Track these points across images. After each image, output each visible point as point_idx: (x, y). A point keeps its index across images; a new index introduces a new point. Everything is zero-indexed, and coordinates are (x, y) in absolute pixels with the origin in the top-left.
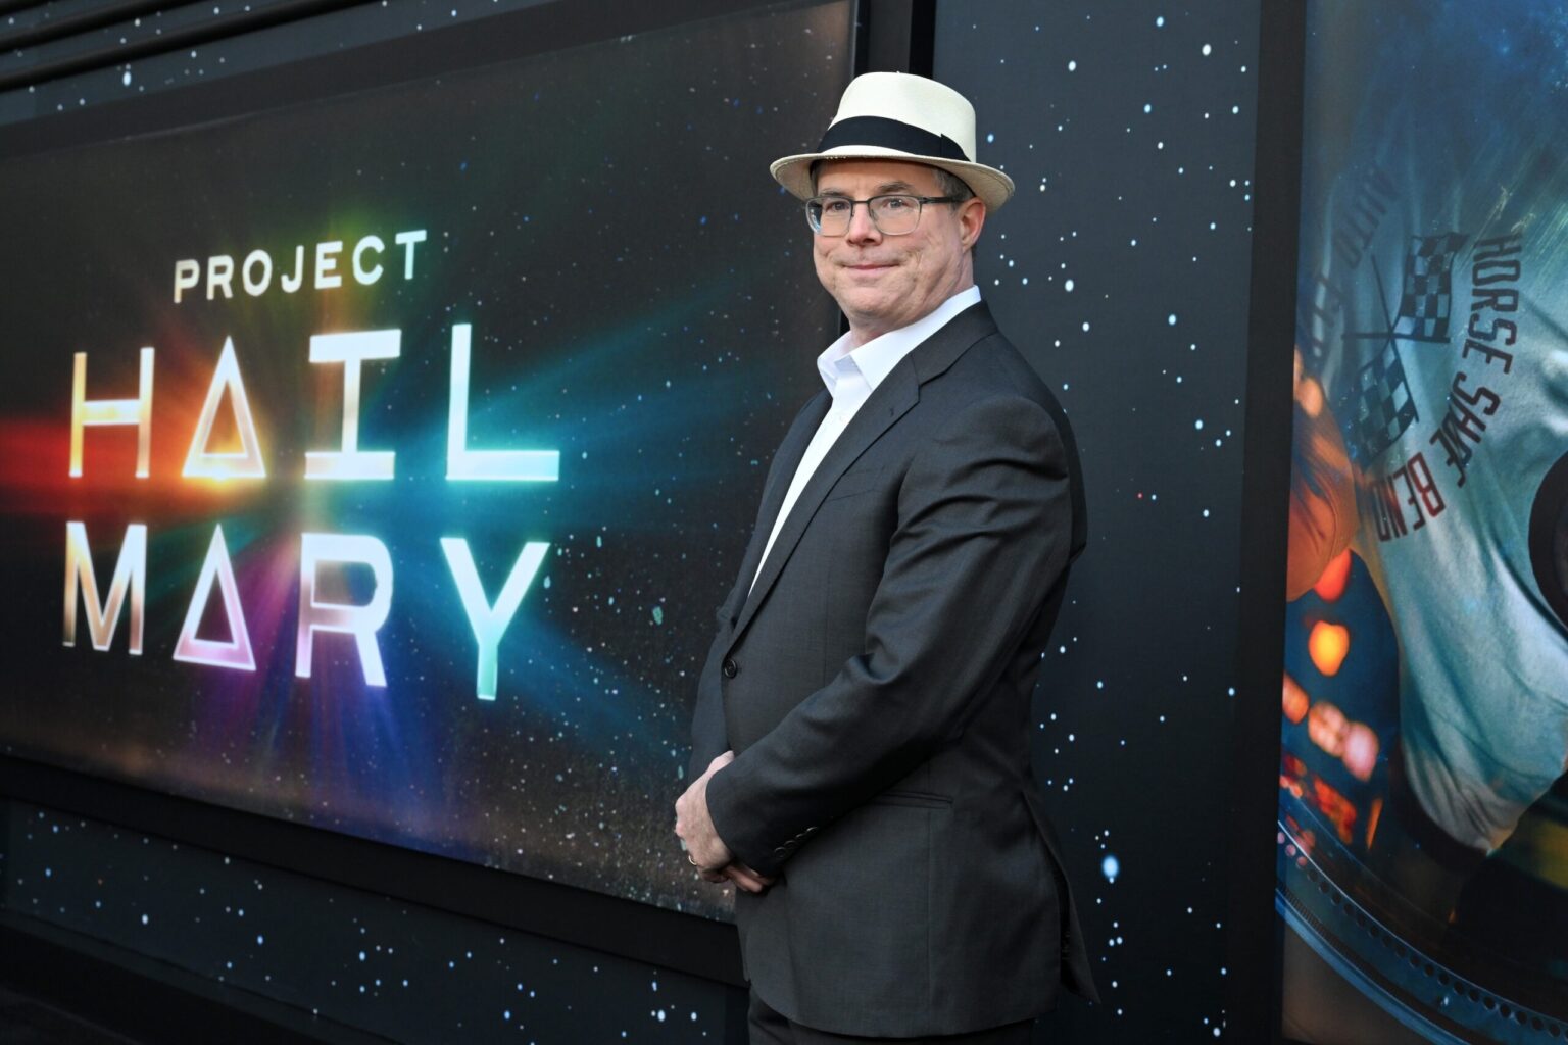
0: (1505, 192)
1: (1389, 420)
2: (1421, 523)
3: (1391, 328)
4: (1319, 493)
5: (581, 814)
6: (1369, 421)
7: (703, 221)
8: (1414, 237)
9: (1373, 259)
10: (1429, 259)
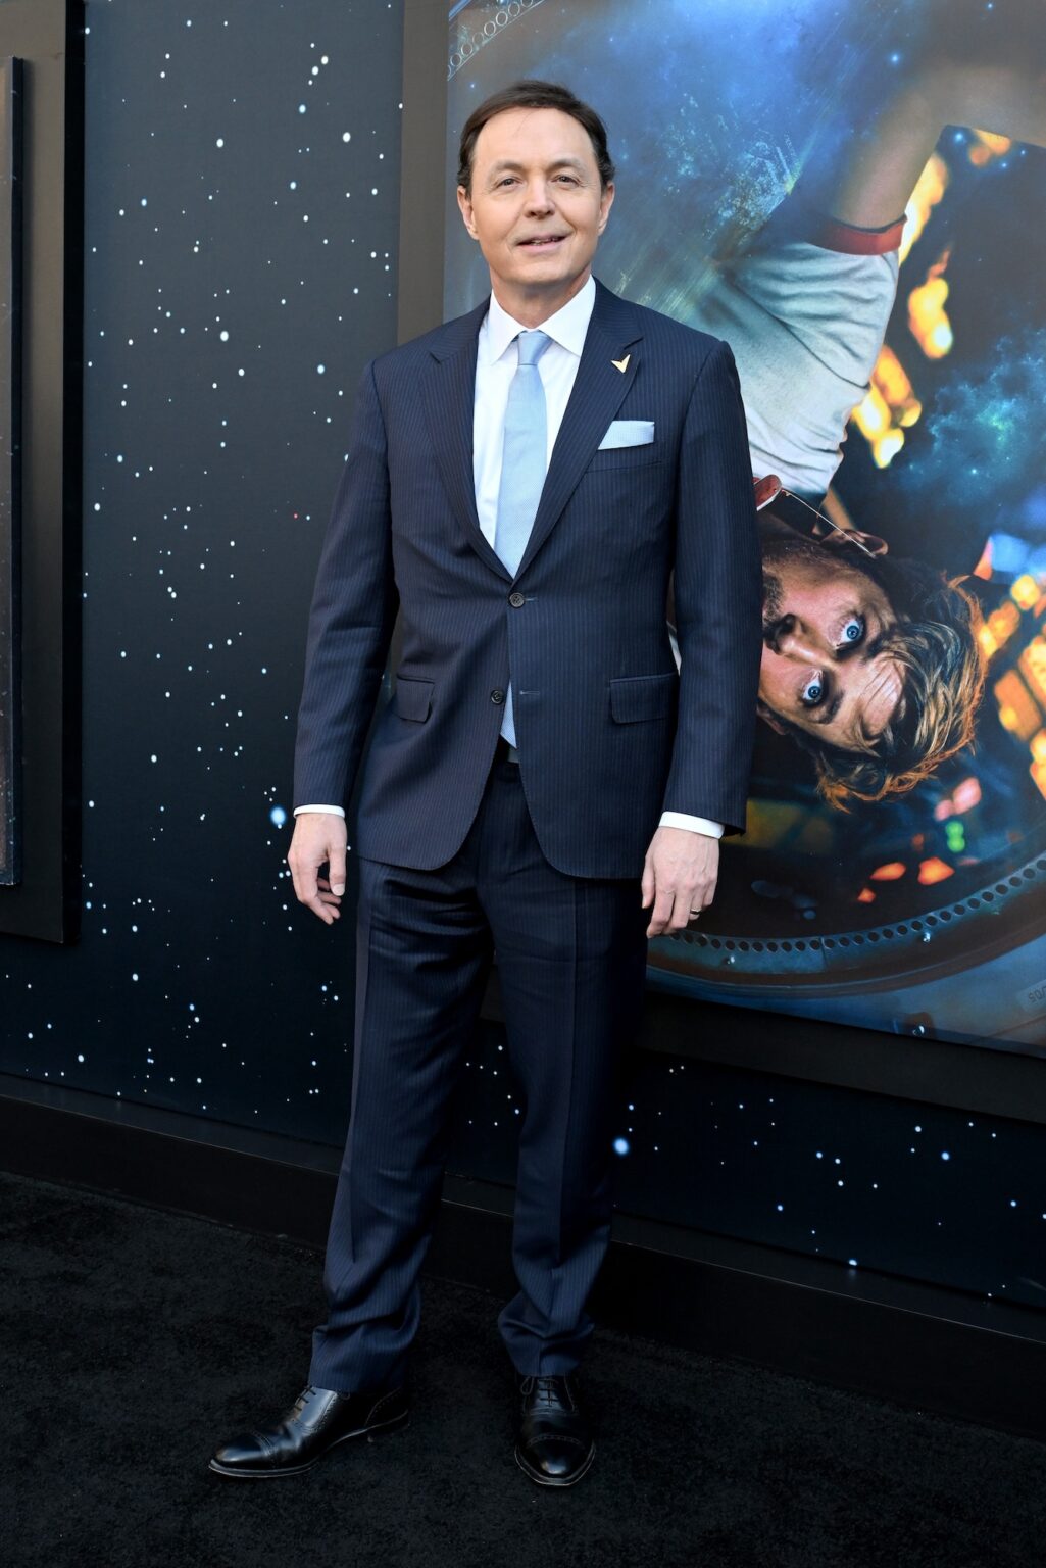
0: (624, 277)
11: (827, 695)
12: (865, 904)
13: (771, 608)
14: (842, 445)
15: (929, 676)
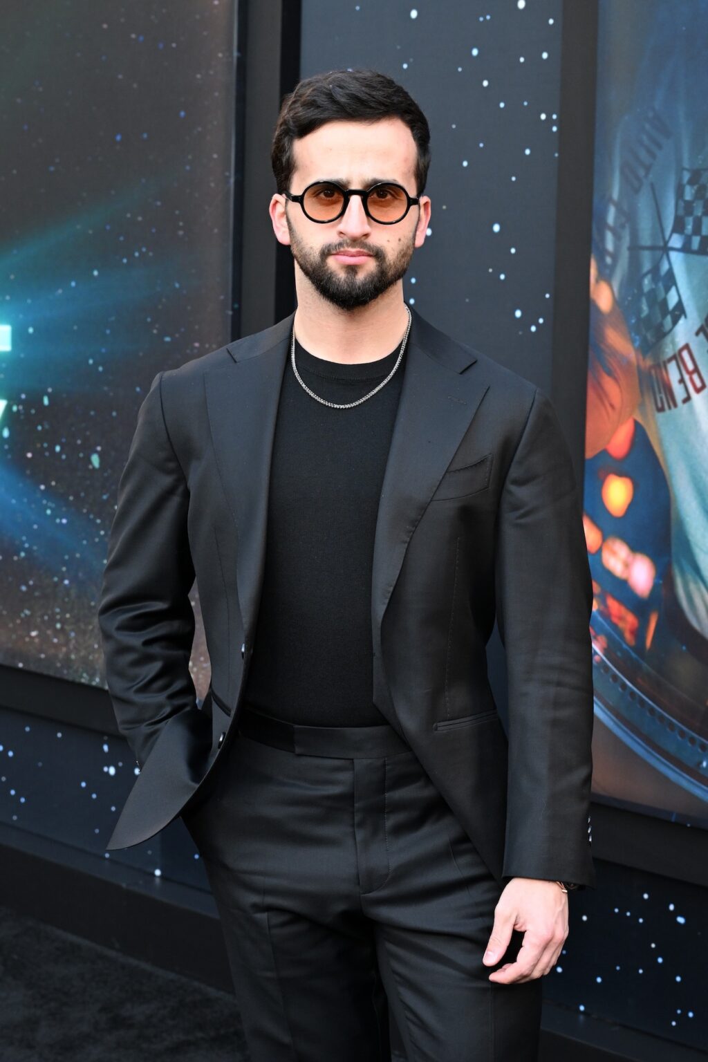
1: (664, 316)
2: (688, 399)
3: (666, 243)
4: (610, 374)
5: (42, 617)
6: (648, 316)
7: (118, 138)
8: (684, 169)
9: (652, 186)
10: (695, 187)
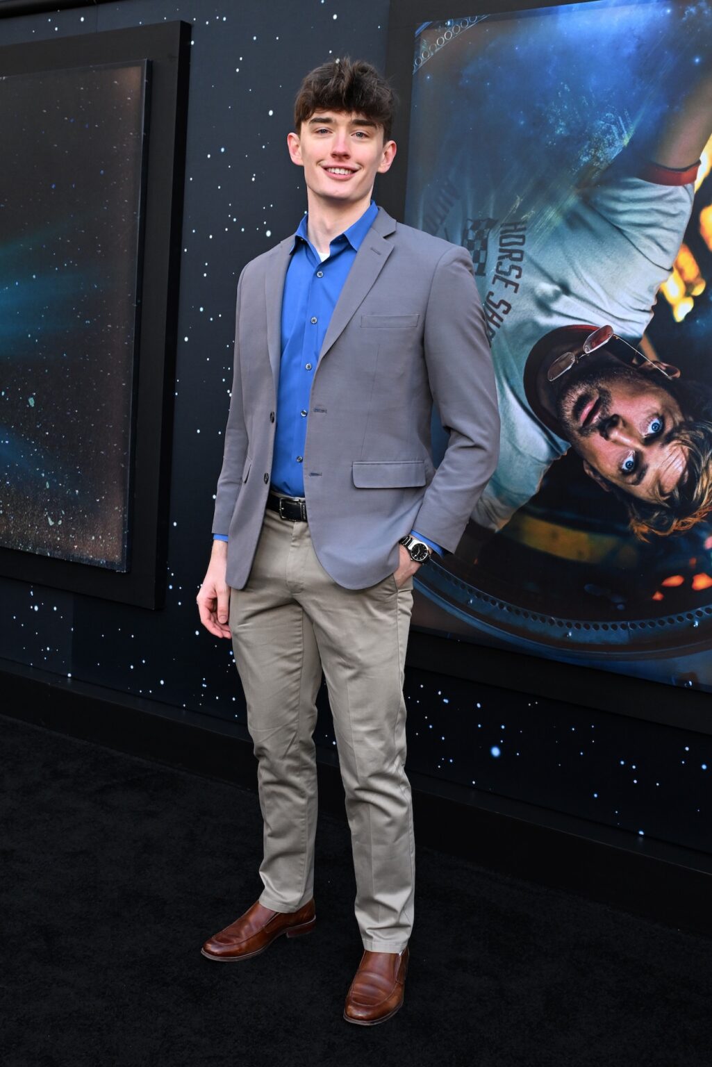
0: (519, 198)
7: (53, 186)
8: (468, 219)
11: (638, 467)
12: (657, 601)
13: (604, 410)
14: (653, 307)
15: (704, 456)
